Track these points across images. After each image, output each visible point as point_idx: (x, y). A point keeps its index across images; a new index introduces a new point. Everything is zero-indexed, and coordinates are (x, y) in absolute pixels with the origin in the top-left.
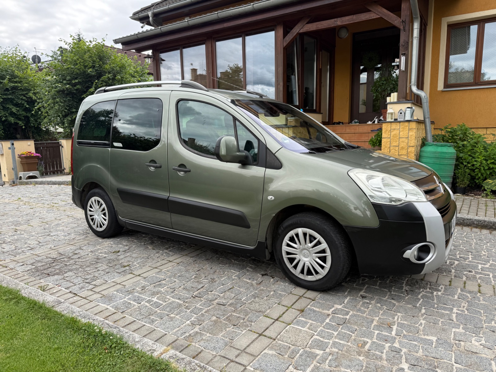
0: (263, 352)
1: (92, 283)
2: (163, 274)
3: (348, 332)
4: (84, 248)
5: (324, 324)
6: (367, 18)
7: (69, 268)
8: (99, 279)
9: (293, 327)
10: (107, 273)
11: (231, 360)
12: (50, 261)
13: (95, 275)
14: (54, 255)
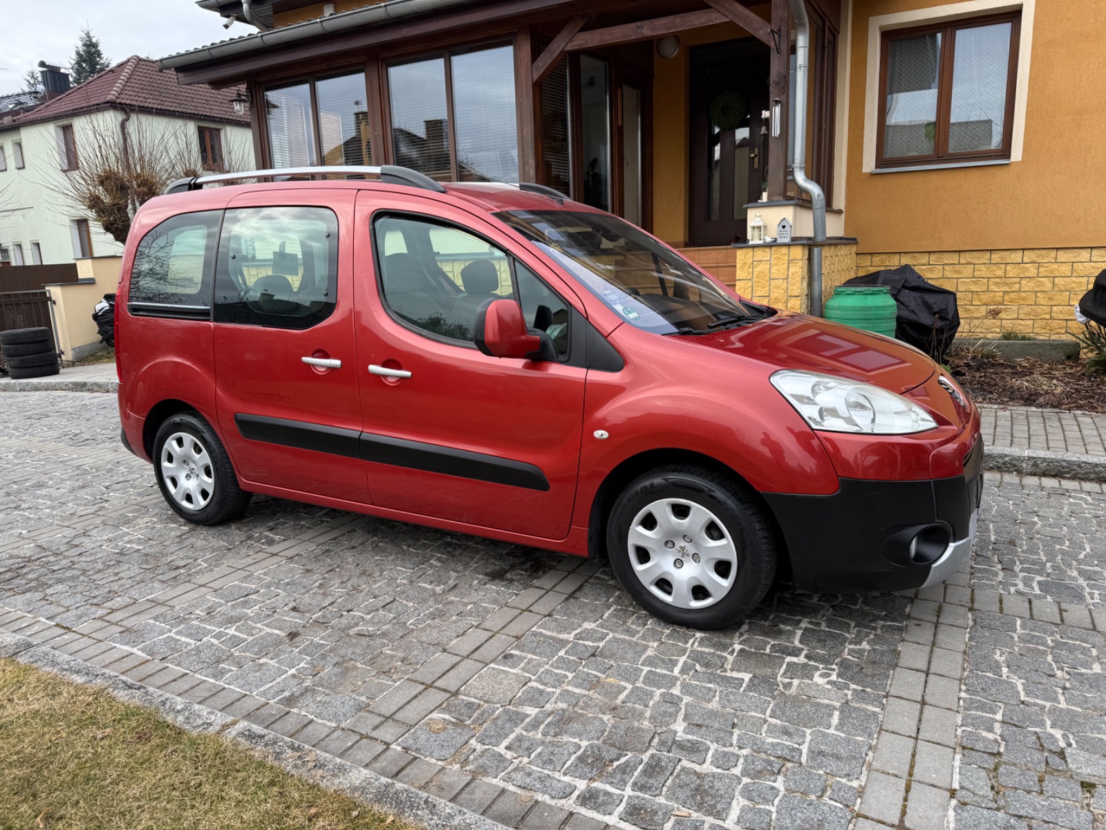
0: (427, 718)
1: (105, 605)
2: (254, 581)
3: (593, 672)
4: (94, 533)
5: (554, 659)
6: (704, 23)
7: (59, 576)
8: (120, 596)
9: (494, 669)
10: (138, 583)
11: (361, 734)
12: (18, 563)
13: (113, 589)
14: (28, 549)
